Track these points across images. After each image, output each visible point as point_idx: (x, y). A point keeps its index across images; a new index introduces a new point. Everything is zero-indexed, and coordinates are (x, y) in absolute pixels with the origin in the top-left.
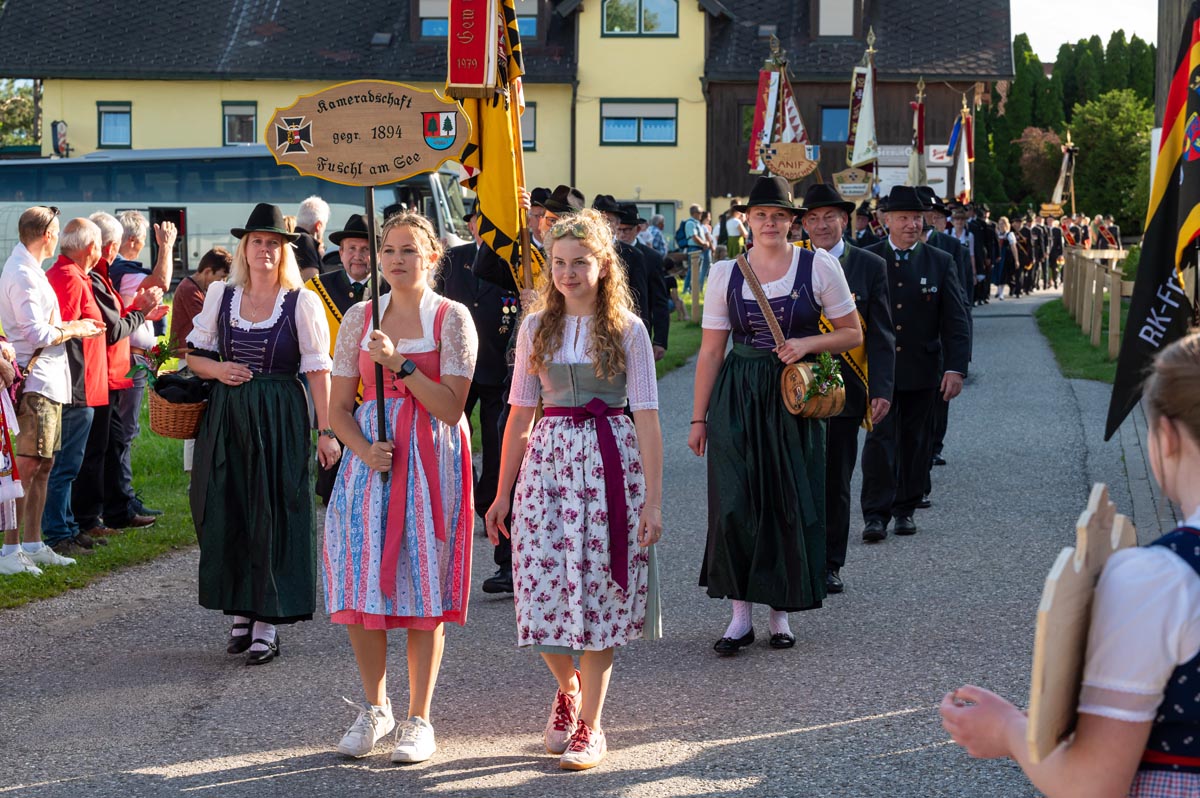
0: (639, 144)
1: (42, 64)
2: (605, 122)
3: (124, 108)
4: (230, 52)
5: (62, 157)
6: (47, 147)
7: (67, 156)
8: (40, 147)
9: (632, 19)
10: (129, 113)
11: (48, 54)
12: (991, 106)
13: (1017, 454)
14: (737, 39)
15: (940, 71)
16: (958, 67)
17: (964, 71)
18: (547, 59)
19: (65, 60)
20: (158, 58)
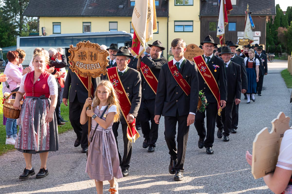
0: (184, 32)
1: (39, 13)
2: (175, 26)
3: (59, 24)
4: (84, 10)
5: (44, 36)
6: (41, 33)
7: (45, 35)
8: (39, 33)
9: (182, 1)
10: (60, 25)
11: (41, 11)
12: (270, 22)
13: (275, 107)
14: (208, 6)
15: (258, 13)
16: (262, 12)
17: (264, 13)
18: (161, 11)
19: (45, 12)
20: (67, 12)
